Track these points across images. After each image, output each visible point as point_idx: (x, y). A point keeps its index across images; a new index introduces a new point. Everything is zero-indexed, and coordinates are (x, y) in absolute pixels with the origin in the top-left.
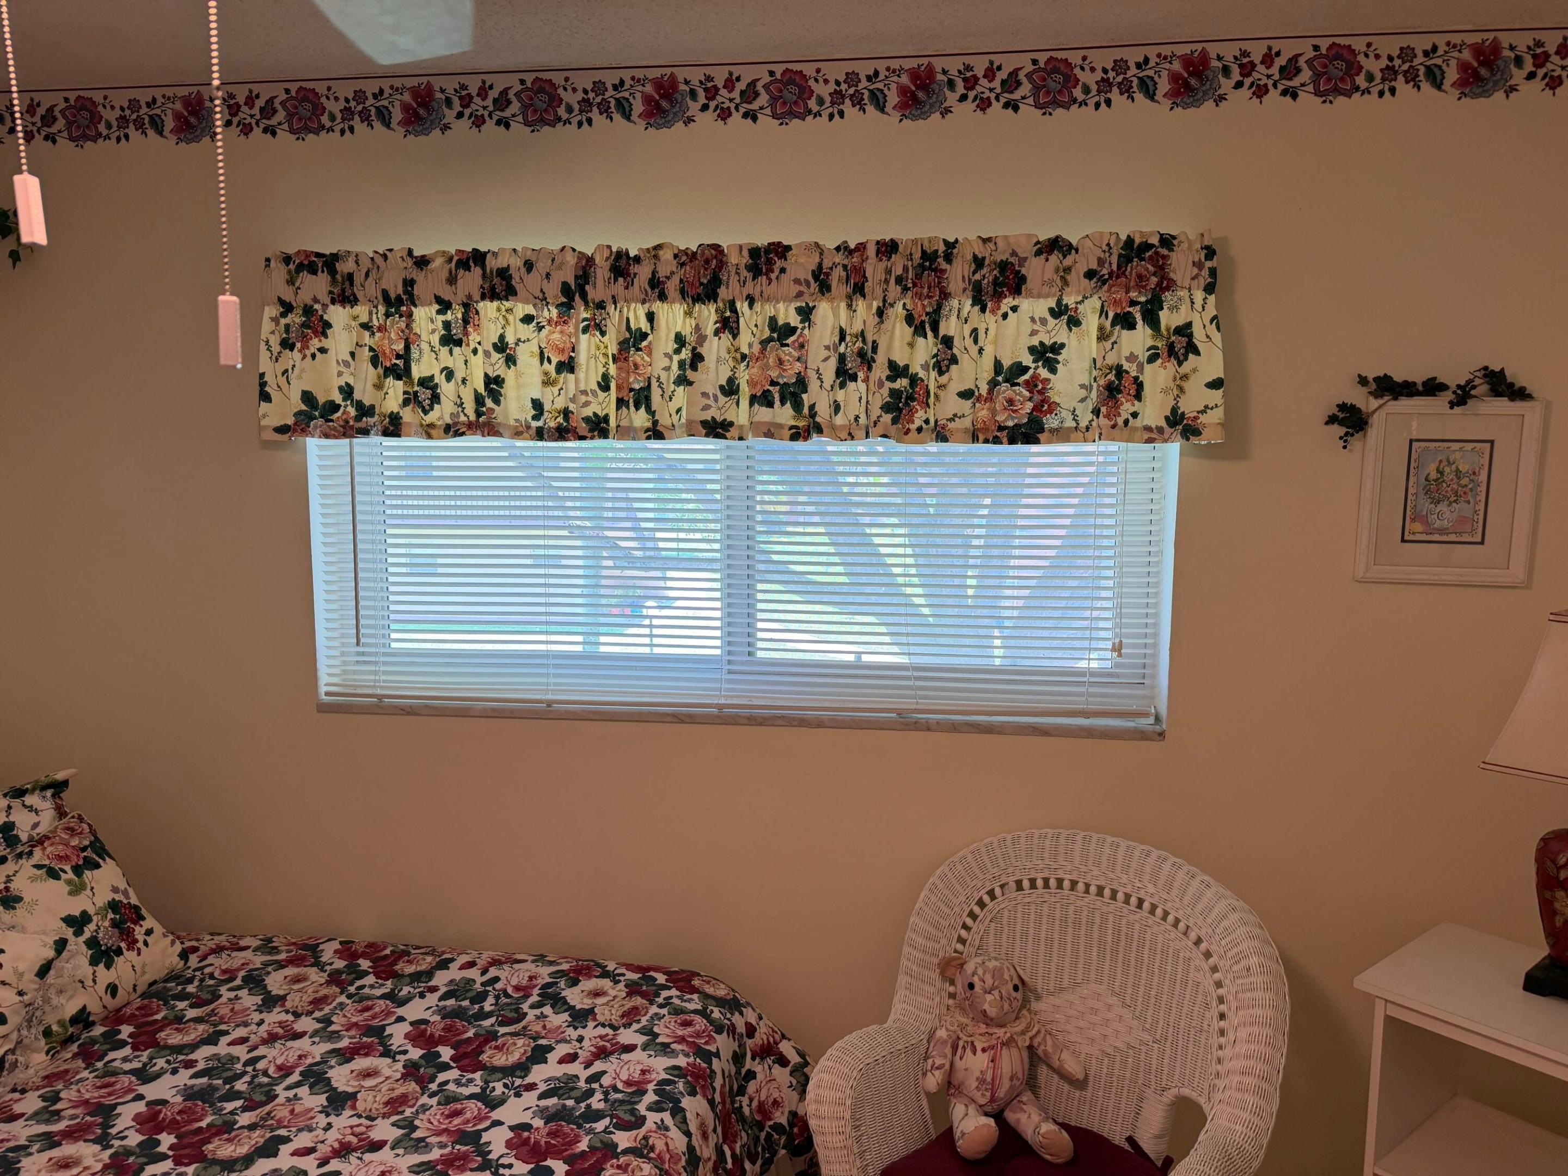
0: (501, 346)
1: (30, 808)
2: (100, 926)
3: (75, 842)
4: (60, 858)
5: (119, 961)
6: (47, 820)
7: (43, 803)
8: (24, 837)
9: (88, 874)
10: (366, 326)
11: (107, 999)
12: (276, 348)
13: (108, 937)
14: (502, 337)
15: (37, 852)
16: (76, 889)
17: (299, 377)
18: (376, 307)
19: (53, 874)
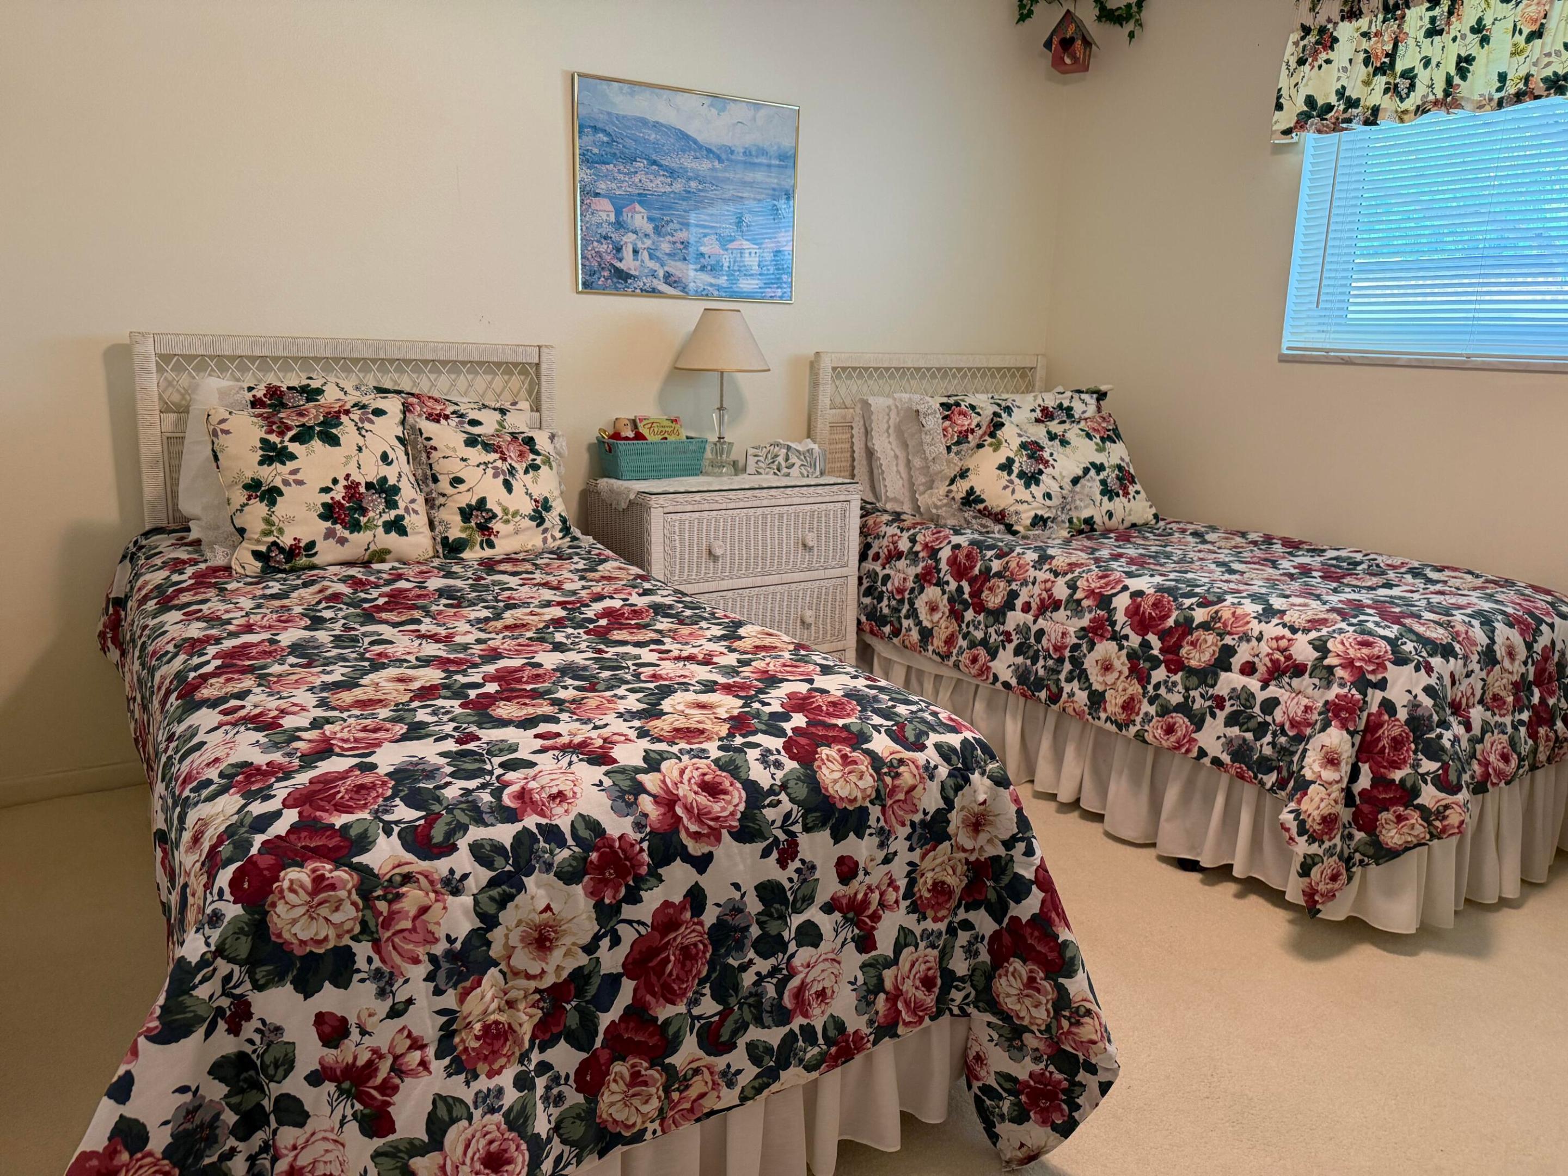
0: (1478, 28)
1: (1083, 401)
2: (1111, 475)
3: (1104, 425)
4: (1094, 430)
5: (1116, 500)
6: (1091, 410)
7: (1091, 400)
8: (1077, 416)
9: (1108, 444)
10: (1365, 35)
11: (1106, 518)
12: (1293, 65)
13: (1113, 484)
14: (1480, 20)
15: (1083, 423)
16: (1100, 450)
17: (1306, 85)
18: (1376, 16)
19: (1089, 436)
